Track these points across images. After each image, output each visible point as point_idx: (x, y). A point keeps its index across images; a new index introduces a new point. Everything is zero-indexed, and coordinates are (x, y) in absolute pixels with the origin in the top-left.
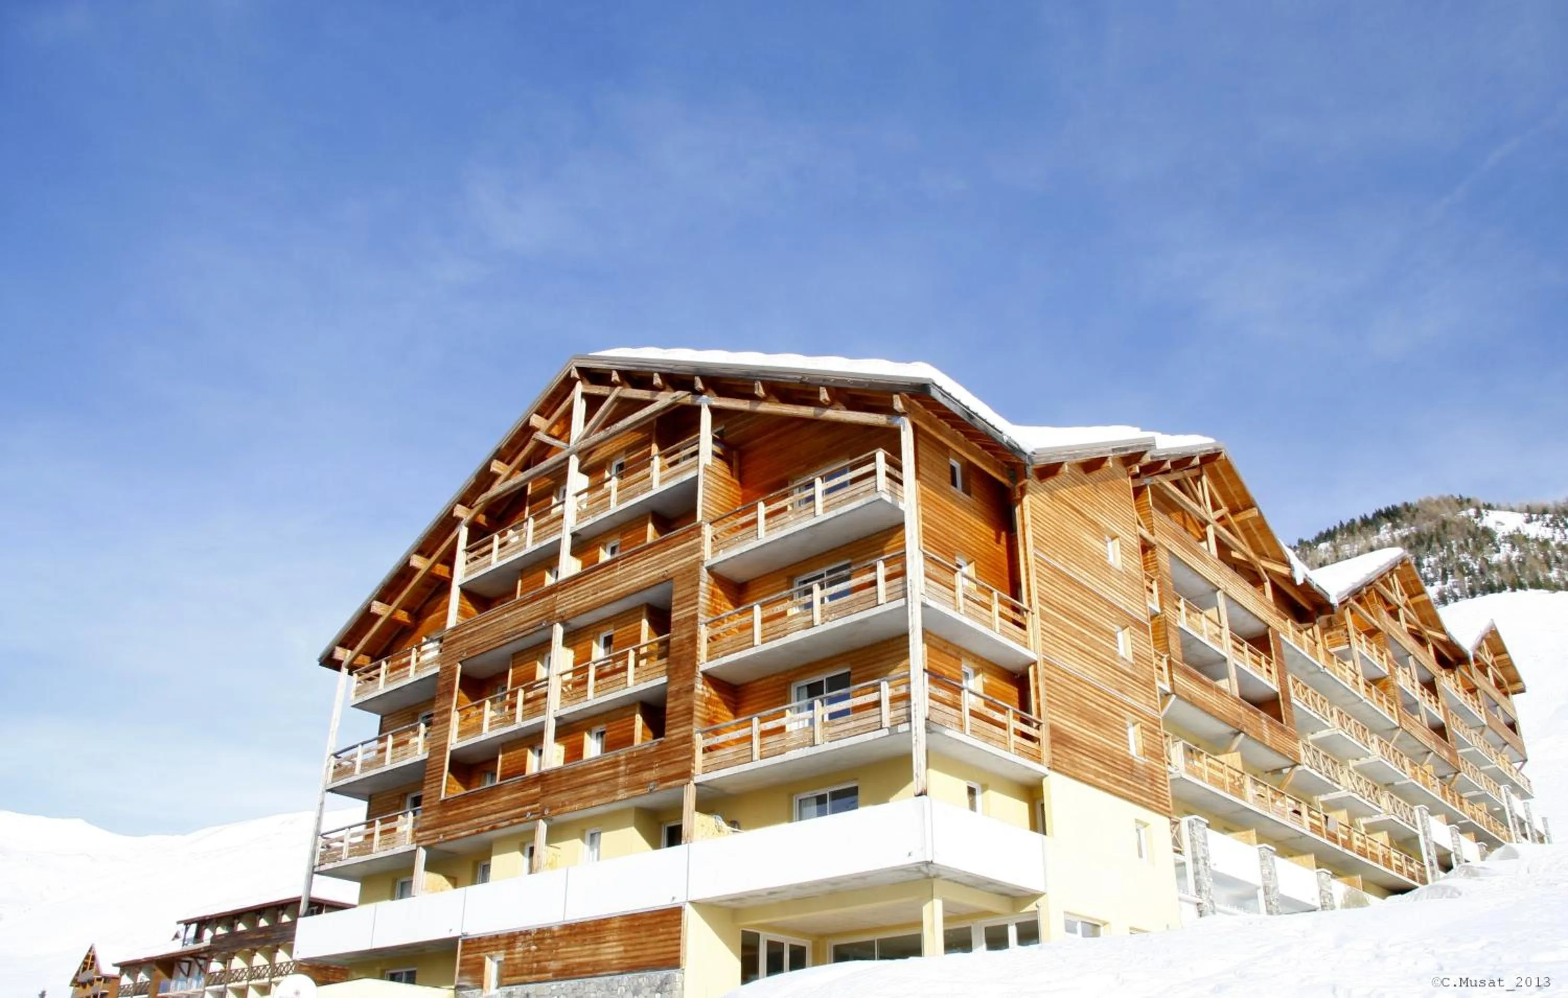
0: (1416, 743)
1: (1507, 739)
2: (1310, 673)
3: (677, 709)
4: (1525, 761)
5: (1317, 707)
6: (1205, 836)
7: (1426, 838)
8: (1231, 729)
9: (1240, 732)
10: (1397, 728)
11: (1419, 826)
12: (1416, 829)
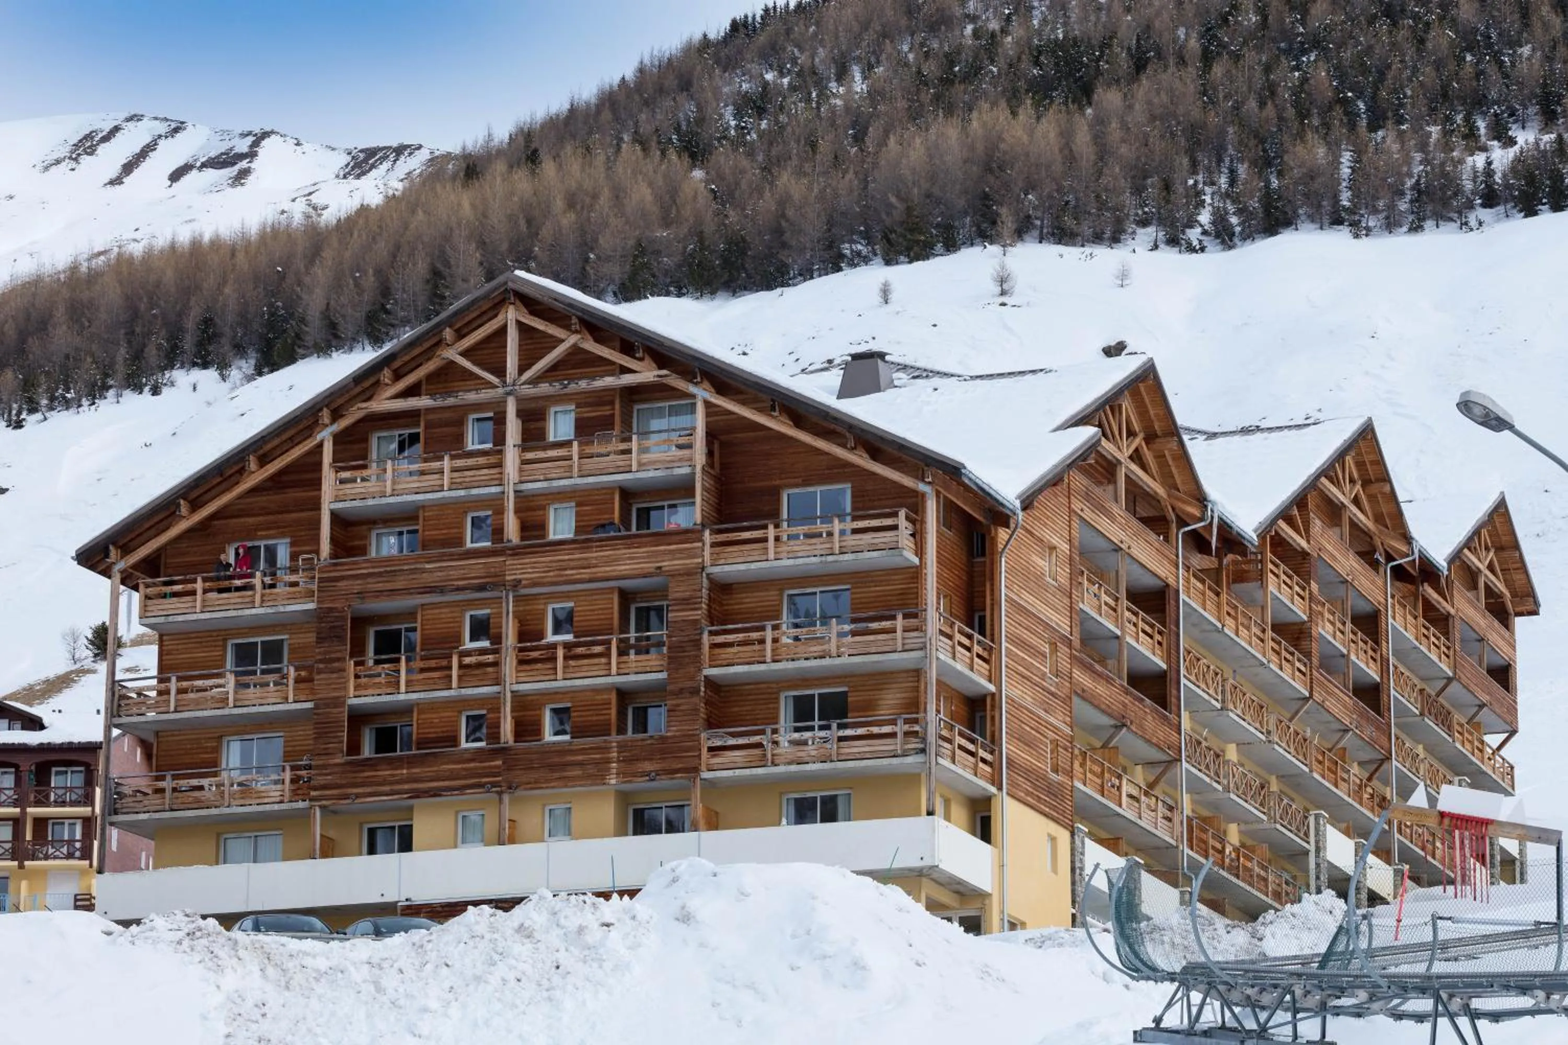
0: (1331, 719)
1: (1485, 698)
2: (1204, 631)
3: (682, 708)
4: (1513, 732)
5: (1207, 684)
6: (1083, 843)
7: (1317, 856)
8: (1112, 722)
9: (1124, 725)
10: (1306, 699)
11: (1312, 839)
12: (1308, 843)
